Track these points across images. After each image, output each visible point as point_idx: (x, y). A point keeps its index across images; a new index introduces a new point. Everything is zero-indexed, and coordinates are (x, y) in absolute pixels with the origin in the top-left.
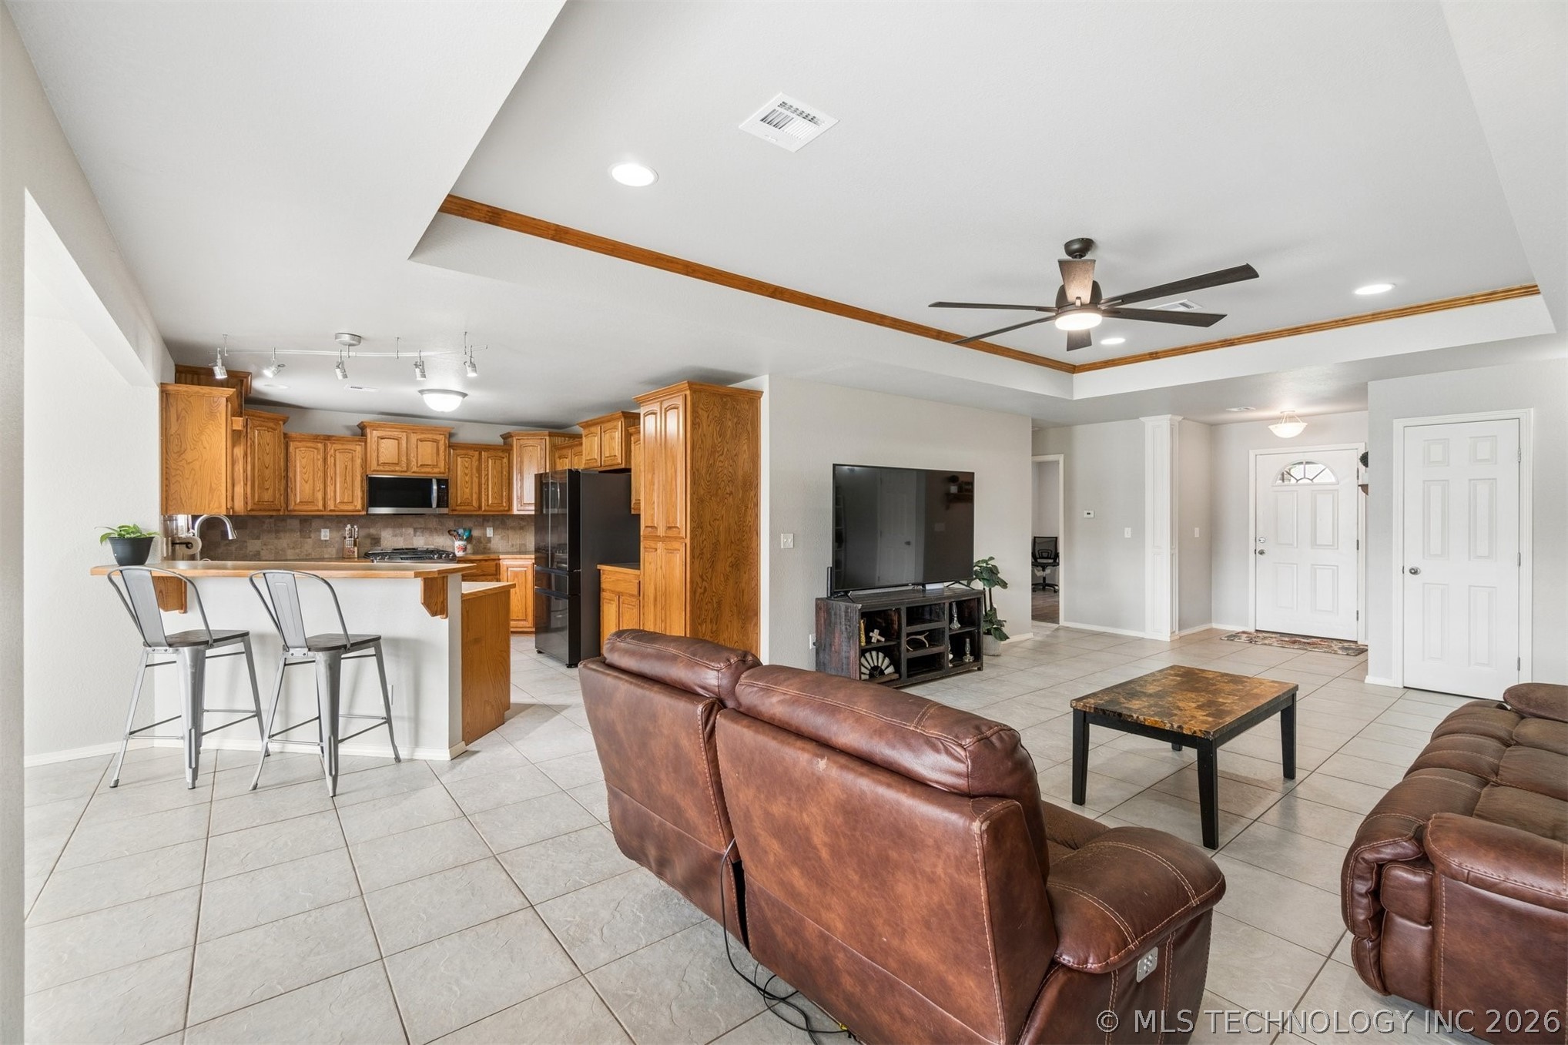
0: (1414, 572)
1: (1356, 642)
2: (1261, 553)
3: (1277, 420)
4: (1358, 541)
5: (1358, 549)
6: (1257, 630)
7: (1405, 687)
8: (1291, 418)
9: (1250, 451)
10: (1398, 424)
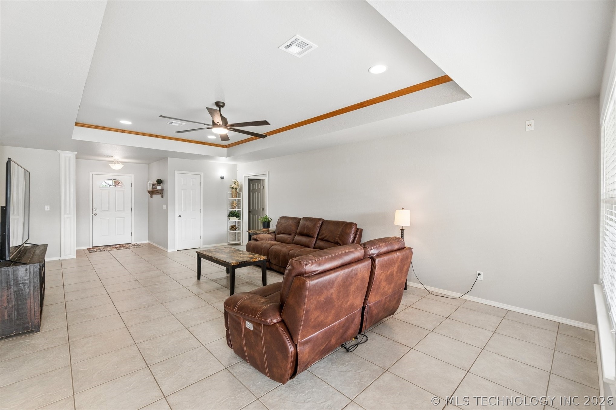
0: (180, 216)
1: (131, 243)
2: (95, 215)
3: (112, 162)
4: (131, 208)
5: (131, 211)
6: (93, 247)
7: (177, 251)
8: (117, 162)
9: (90, 172)
10: (176, 172)
